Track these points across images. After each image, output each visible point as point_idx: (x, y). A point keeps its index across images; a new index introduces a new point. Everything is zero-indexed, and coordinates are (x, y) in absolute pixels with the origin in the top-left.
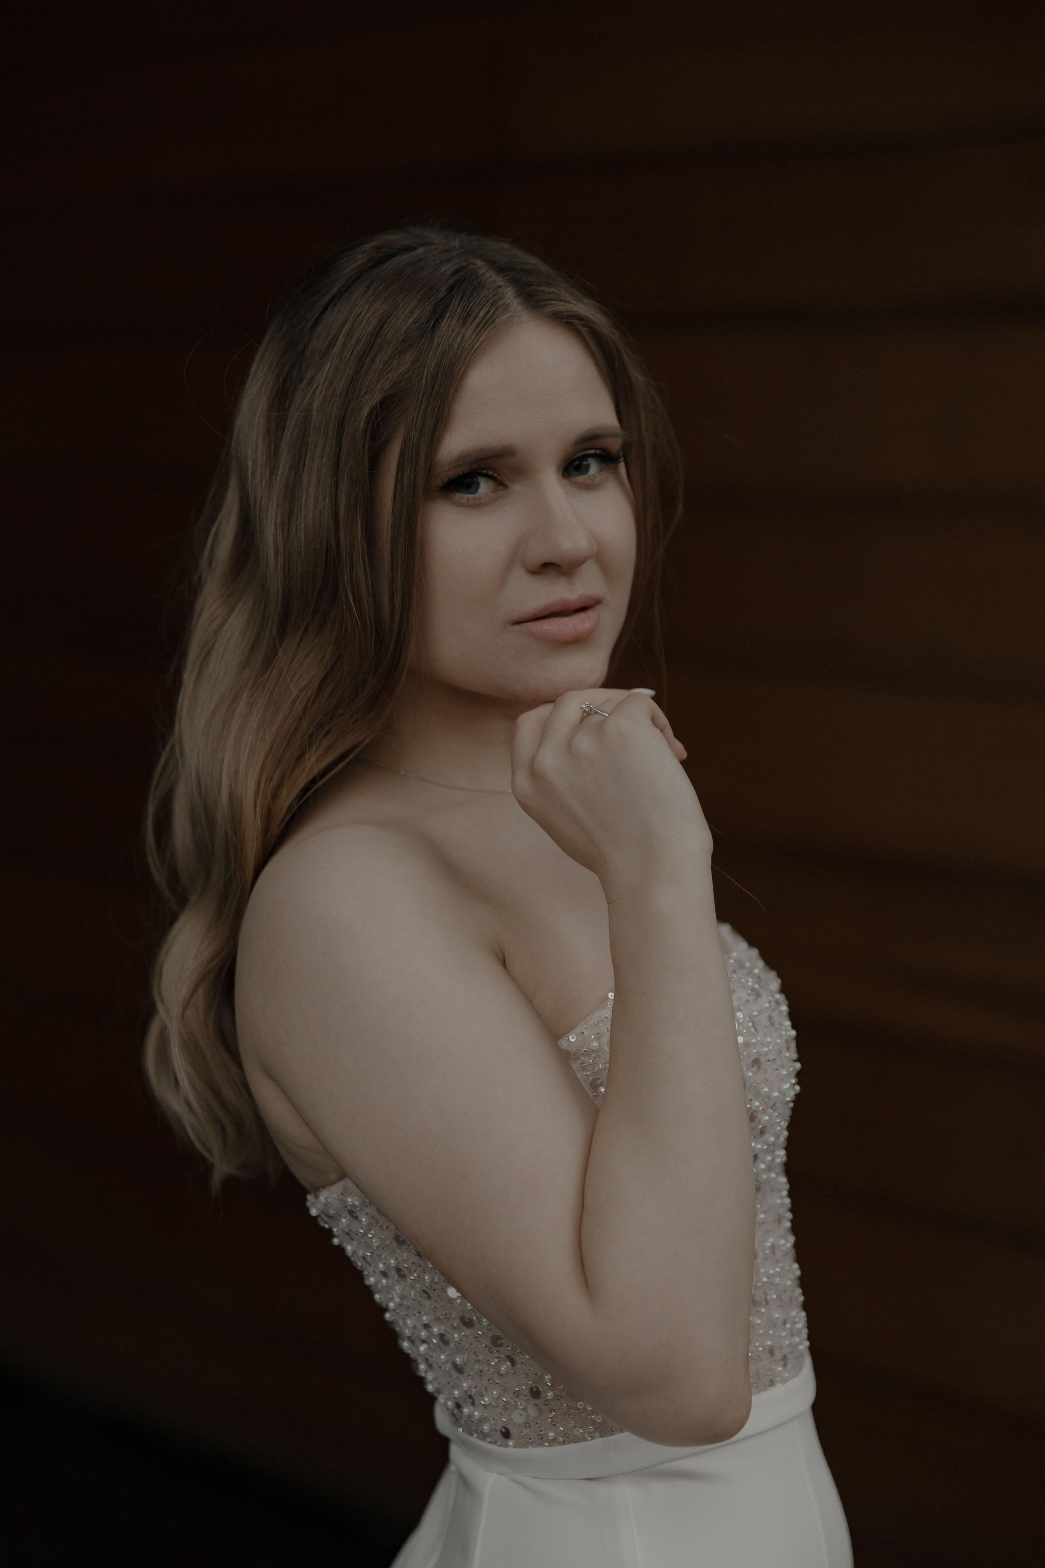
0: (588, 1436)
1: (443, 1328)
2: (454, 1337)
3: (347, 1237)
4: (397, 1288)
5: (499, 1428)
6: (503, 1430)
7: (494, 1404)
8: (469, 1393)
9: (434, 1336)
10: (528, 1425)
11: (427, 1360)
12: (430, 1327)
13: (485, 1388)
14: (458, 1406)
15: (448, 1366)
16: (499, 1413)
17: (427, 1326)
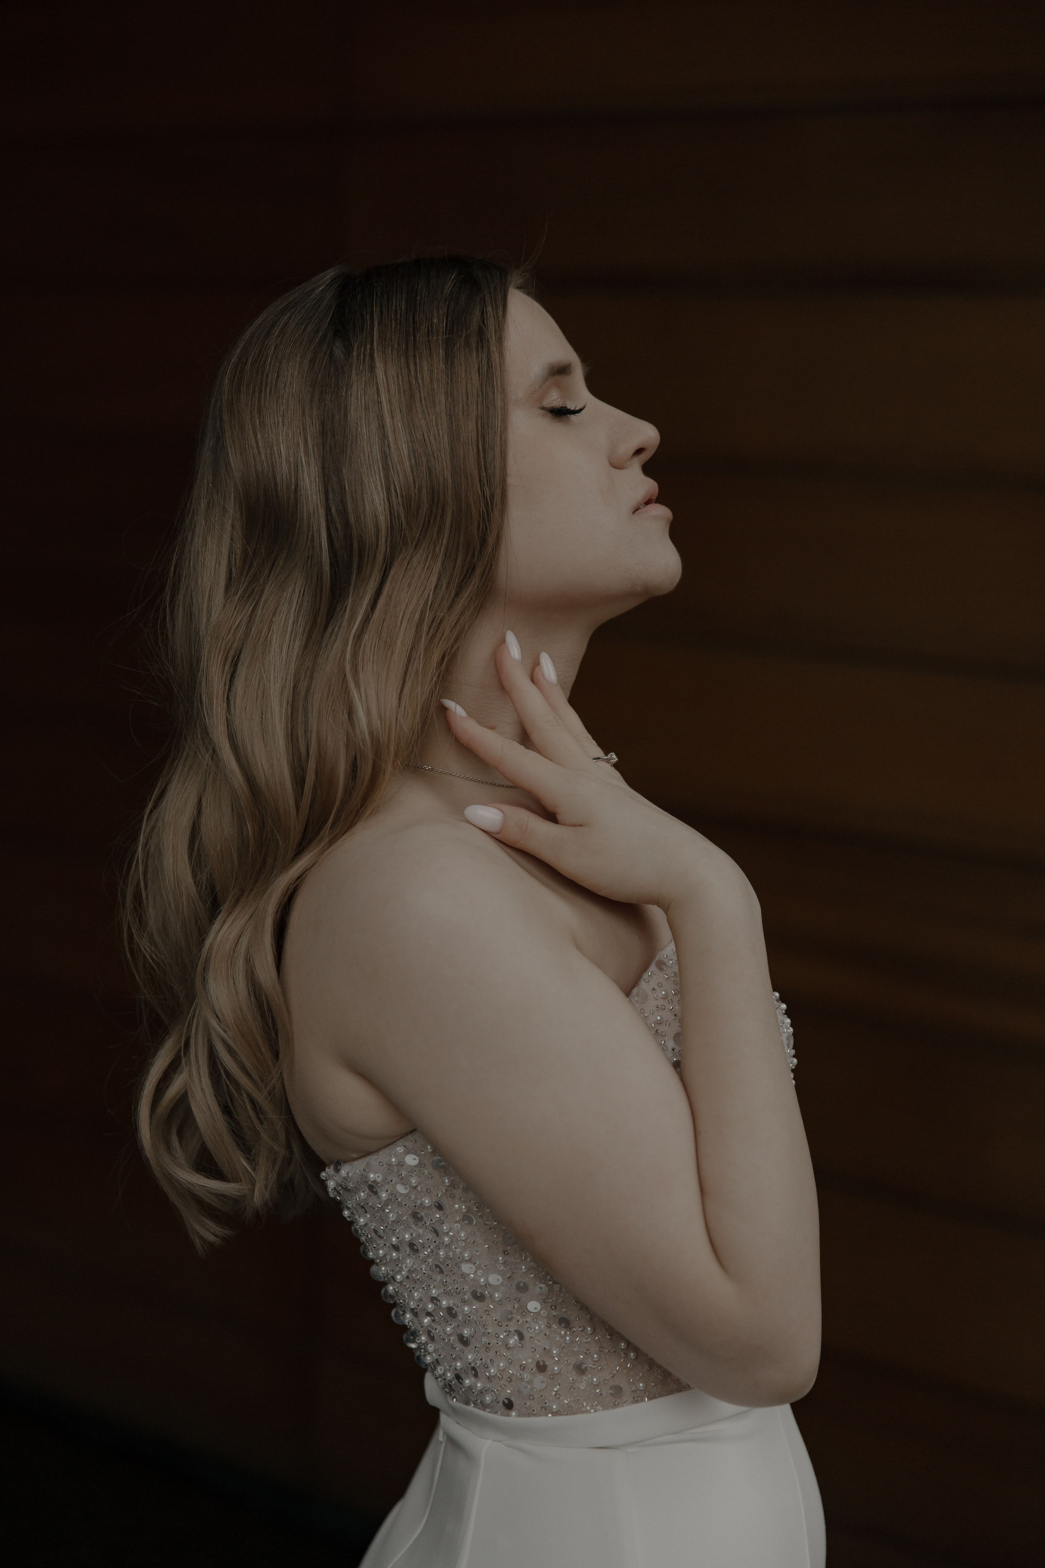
0: (592, 1410)
1: (452, 1302)
4: (407, 1262)
9: (441, 1309)
11: (429, 1332)
12: (438, 1301)
13: (492, 1360)
14: (458, 1377)
15: (454, 1338)
16: (504, 1385)
17: (435, 1300)
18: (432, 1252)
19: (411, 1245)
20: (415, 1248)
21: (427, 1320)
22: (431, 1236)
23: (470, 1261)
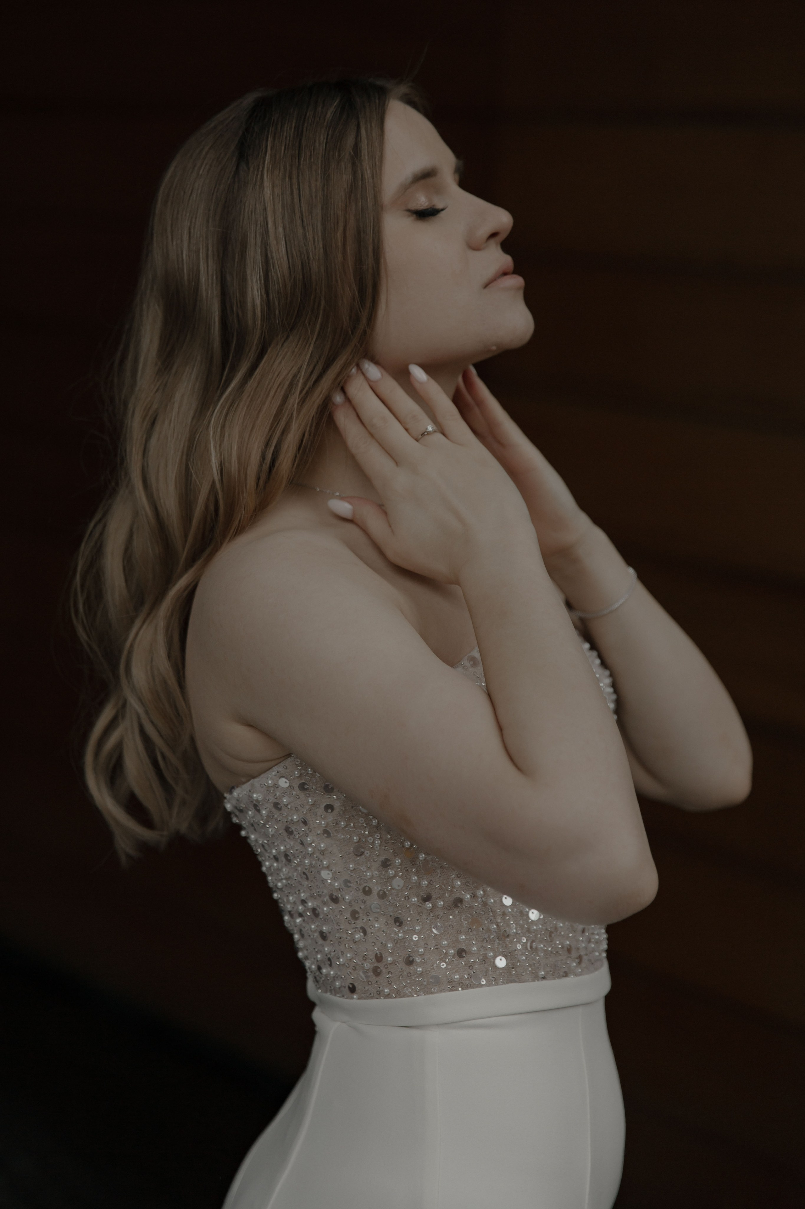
0: (415, 994)
1: (315, 903)
2: (323, 910)
3: (252, 828)
4: (284, 870)
5: (347, 984)
6: (351, 986)
7: (347, 965)
8: (329, 956)
9: (308, 910)
10: (370, 983)
11: (301, 931)
12: (306, 902)
13: (342, 952)
14: (319, 968)
15: (316, 934)
16: (349, 972)
17: (303, 902)
18: (301, 862)
19: (286, 856)
20: (289, 858)
21: (298, 920)
22: (299, 847)
23: (328, 868)
